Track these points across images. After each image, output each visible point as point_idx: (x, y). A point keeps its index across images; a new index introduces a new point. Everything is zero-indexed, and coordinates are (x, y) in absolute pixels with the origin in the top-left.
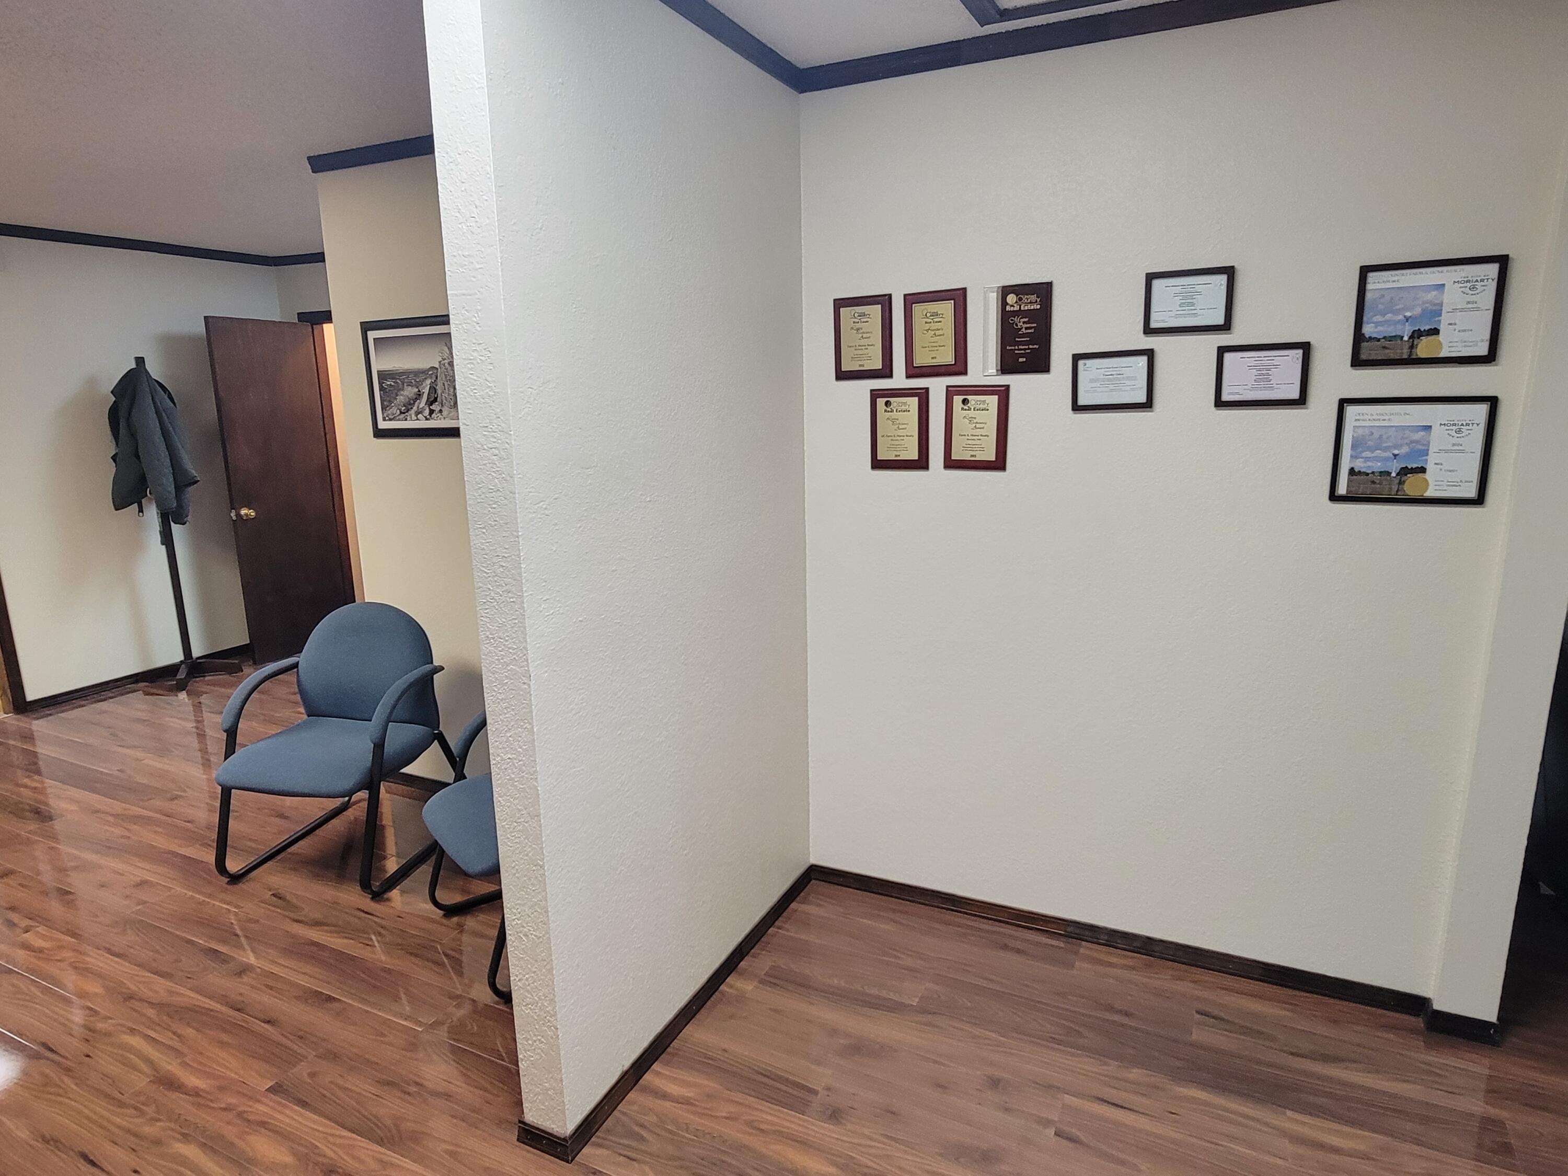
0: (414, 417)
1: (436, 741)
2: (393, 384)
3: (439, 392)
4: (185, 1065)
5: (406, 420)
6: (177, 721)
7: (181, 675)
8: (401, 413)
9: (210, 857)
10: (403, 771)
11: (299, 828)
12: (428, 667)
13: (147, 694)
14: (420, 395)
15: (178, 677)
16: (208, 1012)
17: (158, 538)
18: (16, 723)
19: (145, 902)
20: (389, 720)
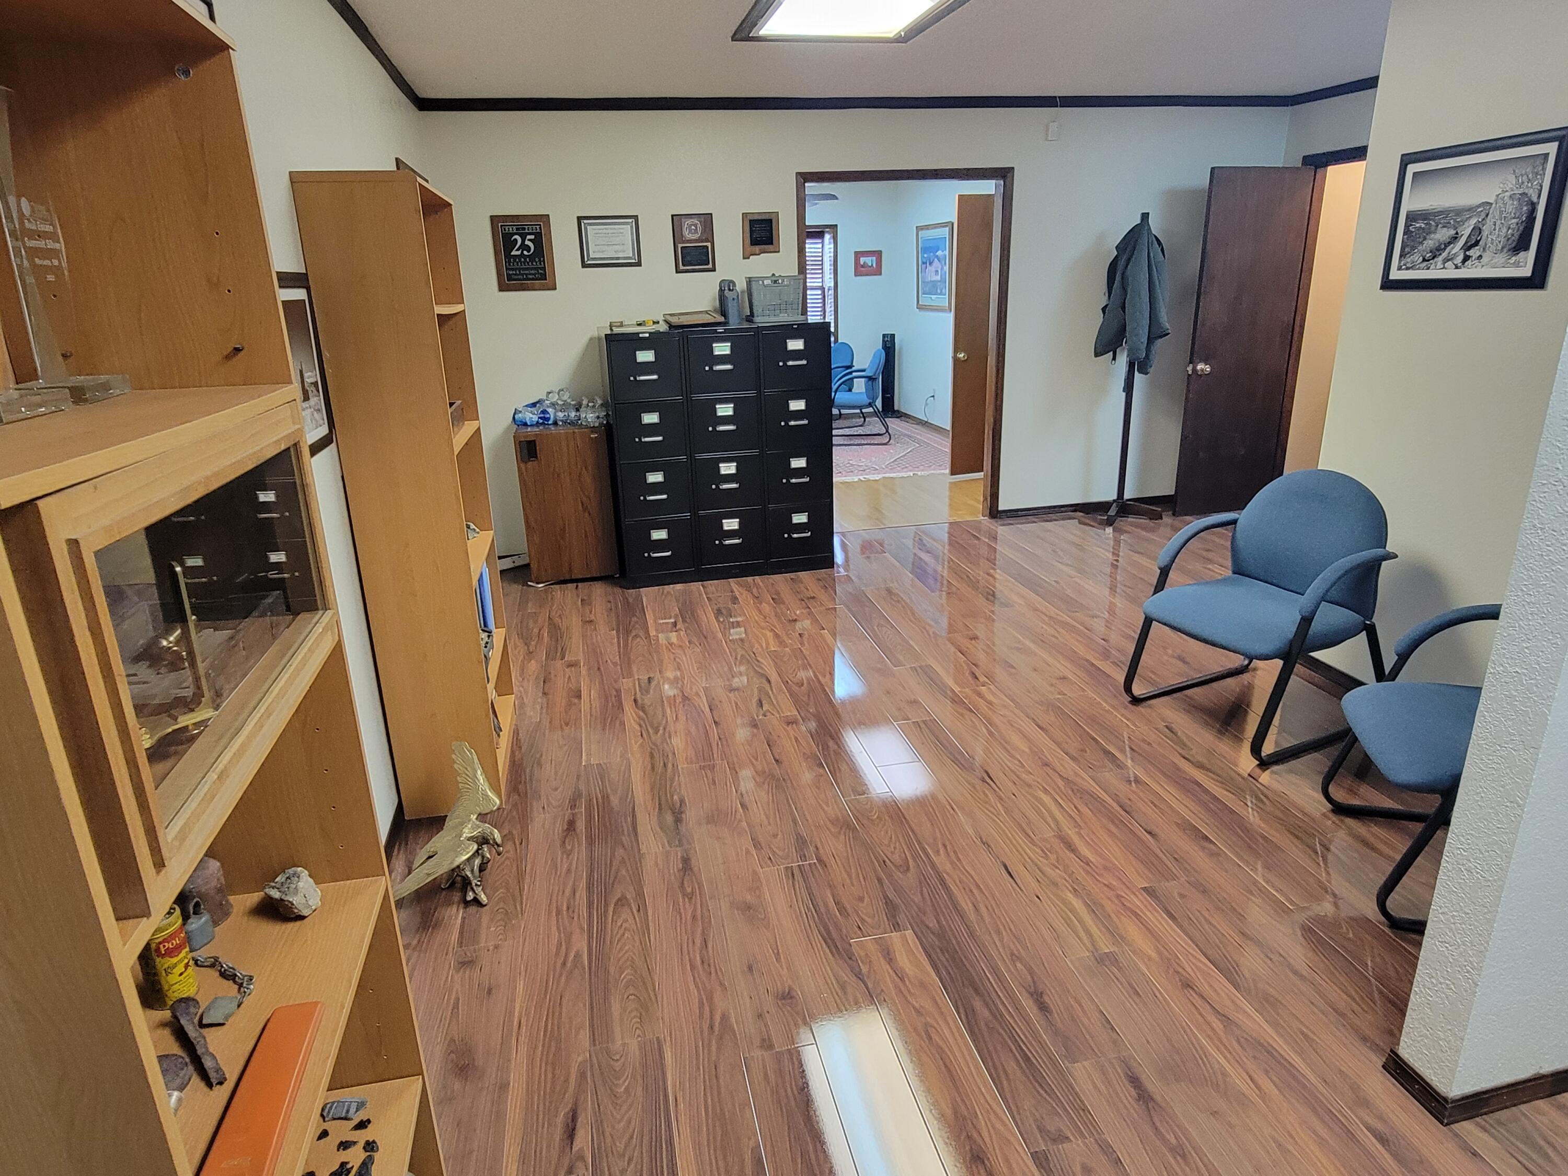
0: (1440, 265)
1: (1364, 632)
2: (1423, 226)
3: (1485, 233)
4: (1081, 836)
5: (1428, 269)
6: (1103, 551)
7: (1112, 512)
8: (1424, 260)
9: (1121, 678)
10: (1312, 654)
11: (1197, 676)
12: (1380, 551)
13: (1080, 523)
14: (1456, 238)
15: (1109, 514)
16: (1102, 802)
17: (1122, 384)
18: (988, 524)
19: (1065, 694)
20: (1323, 599)
